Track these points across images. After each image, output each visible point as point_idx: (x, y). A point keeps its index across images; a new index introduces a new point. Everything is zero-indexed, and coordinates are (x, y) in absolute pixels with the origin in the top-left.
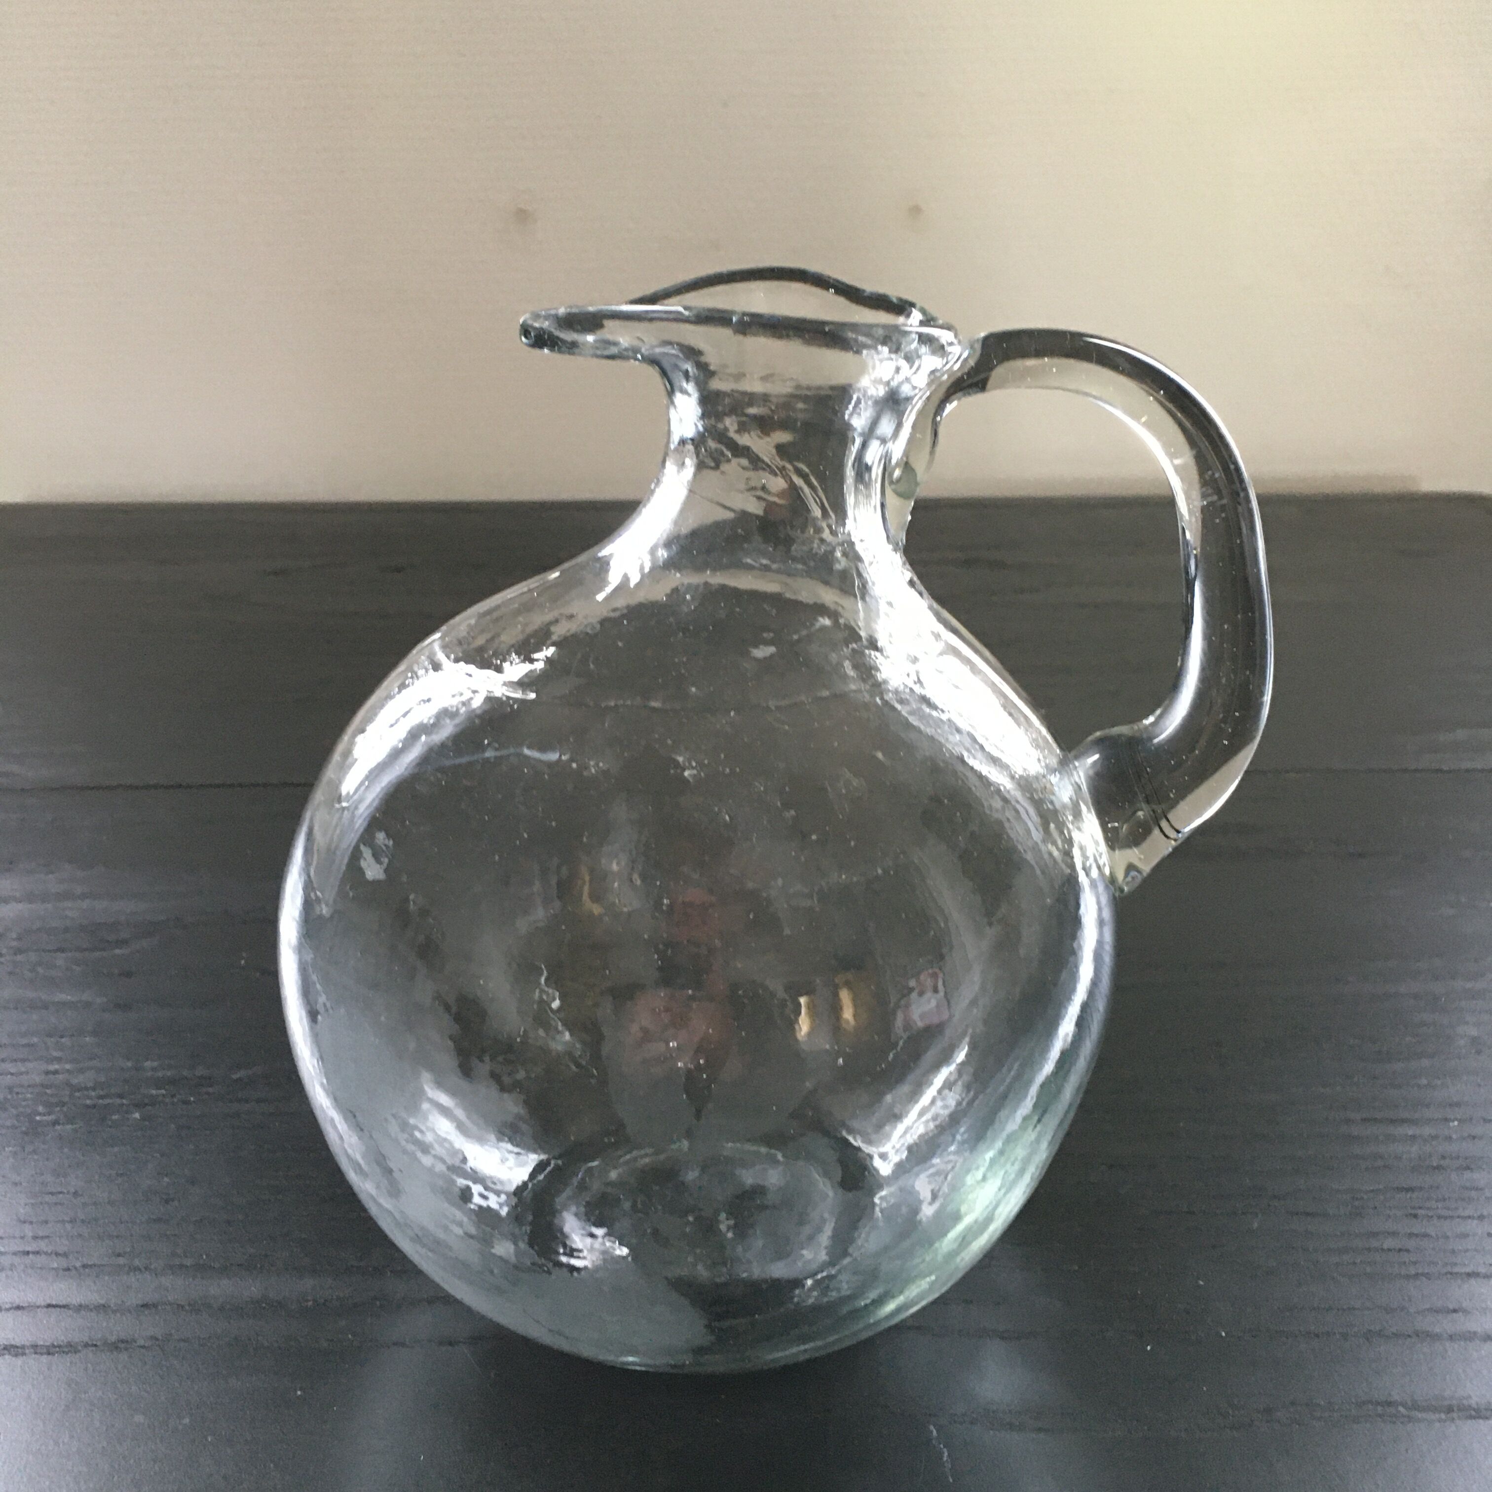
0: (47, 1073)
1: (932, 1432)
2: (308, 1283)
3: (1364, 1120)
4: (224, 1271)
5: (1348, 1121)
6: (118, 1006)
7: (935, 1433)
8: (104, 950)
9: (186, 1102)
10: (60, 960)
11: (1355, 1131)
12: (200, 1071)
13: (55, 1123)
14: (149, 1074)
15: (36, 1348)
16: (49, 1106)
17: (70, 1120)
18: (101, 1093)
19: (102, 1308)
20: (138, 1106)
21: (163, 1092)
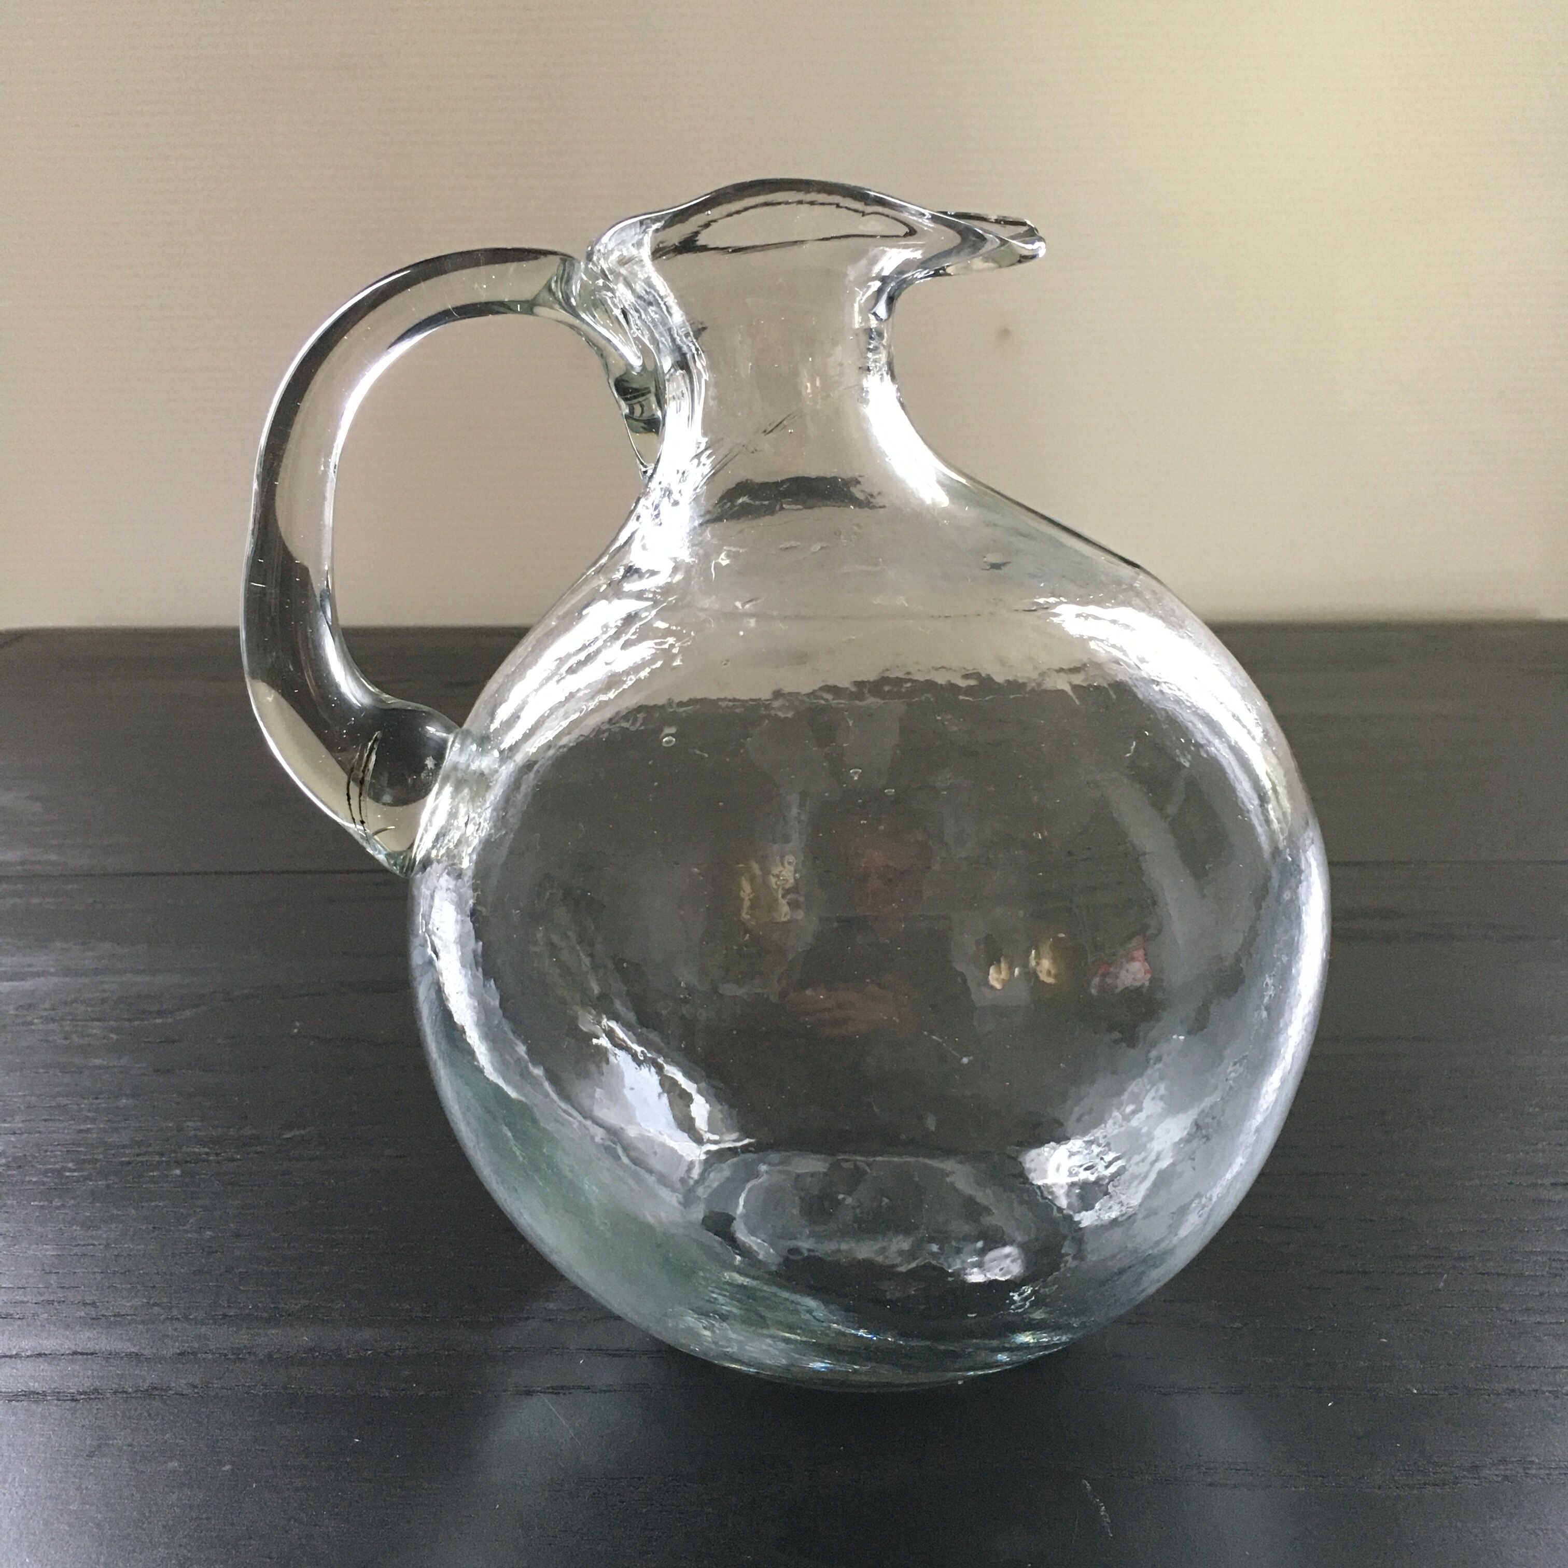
0: (80, 1131)
1: (1086, 1485)
2: (367, 1334)
3: (1553, 1185)
4: (271, 1321)
5: (1534, 1185)
6: (157, 1071)
7: (1089, 1487)
8: (142, 1020)
9: (233, 1160)
10: (96, 1029)
11: (1545, 1194)
12: (247, 1131)
13: (86, 1179)
14: (192, 1133)
15: (59, 1396)
16: (81, 1163)
17: (103, 1174)
18: (138, 1151)
19: (136, 1357)
20: (178, 1163)
21: (206, 1150)
